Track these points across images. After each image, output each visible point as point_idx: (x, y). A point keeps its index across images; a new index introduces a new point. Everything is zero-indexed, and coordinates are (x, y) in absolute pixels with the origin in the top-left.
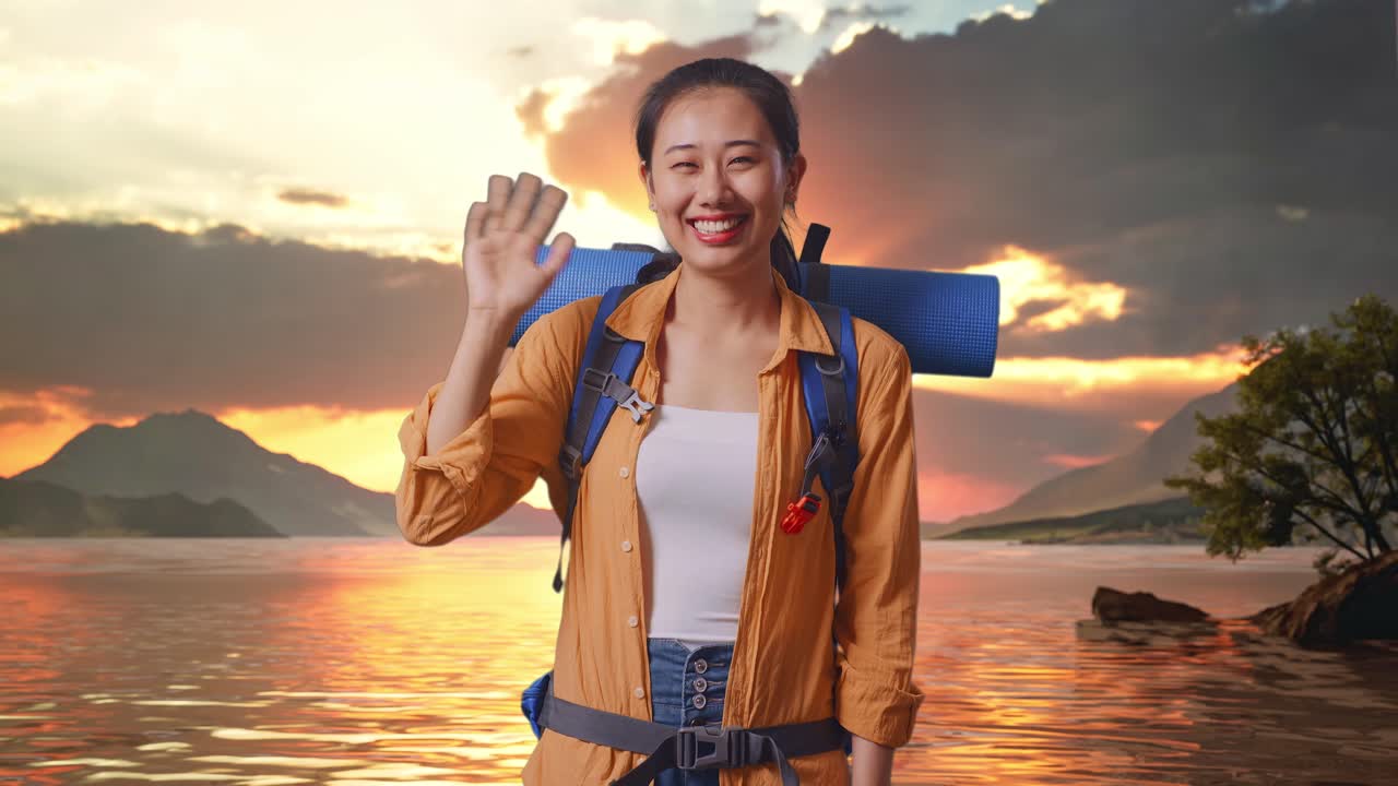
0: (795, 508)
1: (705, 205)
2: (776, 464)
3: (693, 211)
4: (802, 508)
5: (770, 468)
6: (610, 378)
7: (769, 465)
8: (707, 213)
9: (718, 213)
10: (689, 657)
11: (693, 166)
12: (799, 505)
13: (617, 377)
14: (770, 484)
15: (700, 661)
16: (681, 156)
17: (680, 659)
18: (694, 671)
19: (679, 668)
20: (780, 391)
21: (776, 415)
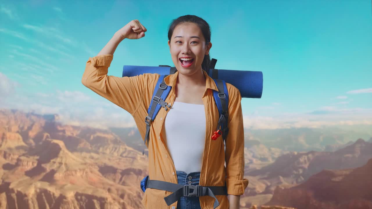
0: (216, 133)
1: (183, 53)
2: (211, 119)
3: (180, 56)
4: (218, 133)
5: (209, 120)
6: (160, 99)
7: (209, 119)
8: (184, 56)
9: (187, 56)
10: (187, 175)
11: (181, 43)
12: (217, 132)
13: (162, 99)
14: (210, 124)
15: (190, 176)
16: (178, 39)
17: (185, 176)
18: (188, 179)
19: (184, 178)
20: (208, 100)
21: (209, 106)
